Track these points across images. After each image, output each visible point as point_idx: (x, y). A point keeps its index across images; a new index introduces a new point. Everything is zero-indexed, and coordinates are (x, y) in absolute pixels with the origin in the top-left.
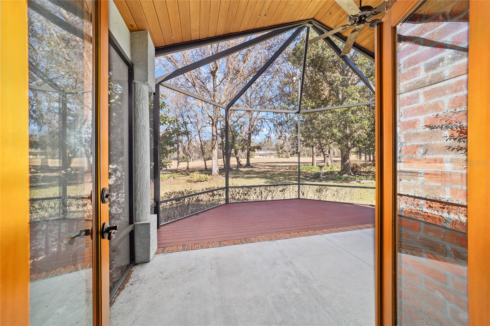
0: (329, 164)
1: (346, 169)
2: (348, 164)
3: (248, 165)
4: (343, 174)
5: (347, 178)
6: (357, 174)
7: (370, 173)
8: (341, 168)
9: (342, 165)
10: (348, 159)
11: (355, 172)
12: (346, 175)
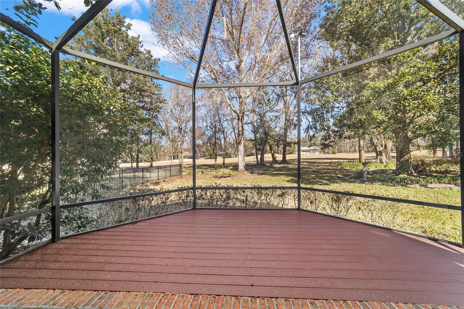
0: (384, 161)
1: (405, 167)
2: (408, 160)
3: (284, 161)
4: (400, 173)
5: (405, 179)
6: (423, 175)
7: (448, 173)
8: (397, 165)
9: (397, 161)
10: (407, 154)
11: (421, 171)
12: (404, 175)
